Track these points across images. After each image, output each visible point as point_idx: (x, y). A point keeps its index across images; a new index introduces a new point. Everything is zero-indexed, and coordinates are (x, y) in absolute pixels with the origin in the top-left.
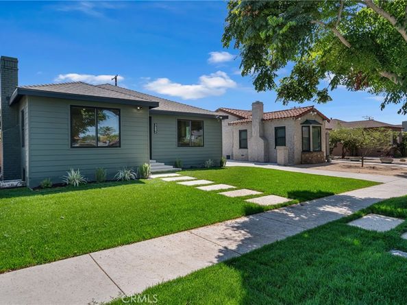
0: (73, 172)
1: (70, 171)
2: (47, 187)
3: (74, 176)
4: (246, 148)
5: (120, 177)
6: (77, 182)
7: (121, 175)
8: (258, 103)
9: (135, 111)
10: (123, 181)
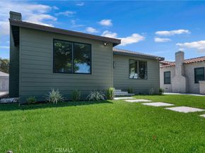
0: (53, 91)
1: (51, 91)
2: (31, 103)
3: (55, 95)
4: (170, 83)
5: (92, 97)
6: (56, 99)
7: (93, 95)
8: (180, 52)
9: (103, 46)
10: (95, 101)
